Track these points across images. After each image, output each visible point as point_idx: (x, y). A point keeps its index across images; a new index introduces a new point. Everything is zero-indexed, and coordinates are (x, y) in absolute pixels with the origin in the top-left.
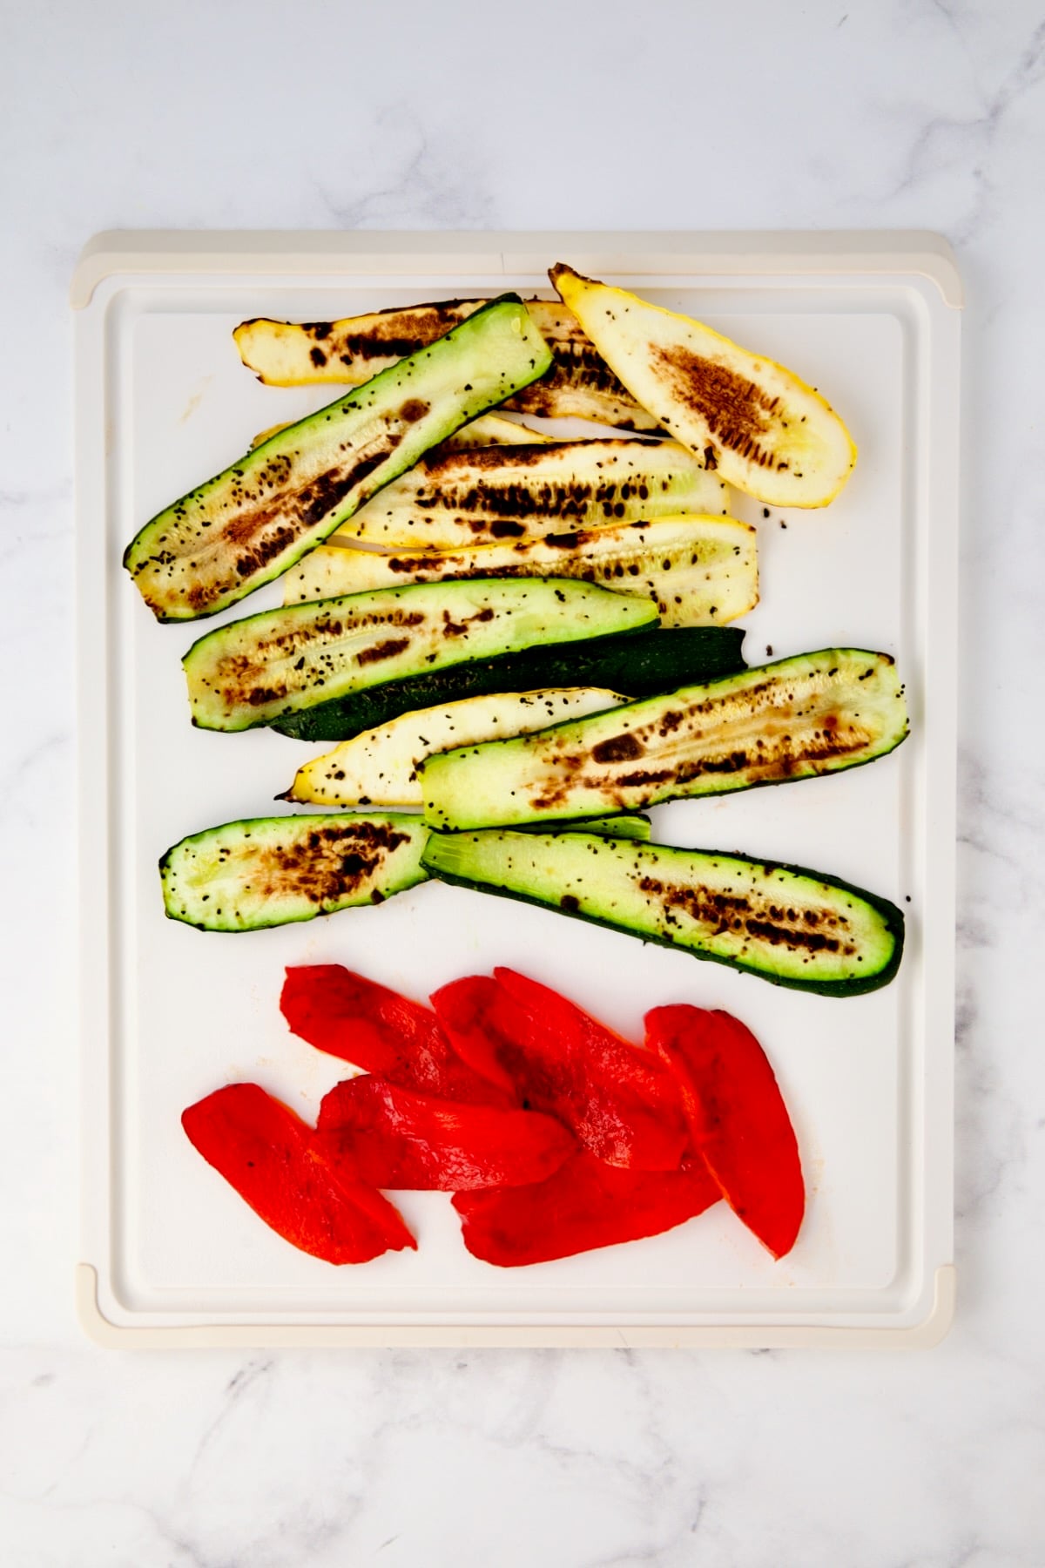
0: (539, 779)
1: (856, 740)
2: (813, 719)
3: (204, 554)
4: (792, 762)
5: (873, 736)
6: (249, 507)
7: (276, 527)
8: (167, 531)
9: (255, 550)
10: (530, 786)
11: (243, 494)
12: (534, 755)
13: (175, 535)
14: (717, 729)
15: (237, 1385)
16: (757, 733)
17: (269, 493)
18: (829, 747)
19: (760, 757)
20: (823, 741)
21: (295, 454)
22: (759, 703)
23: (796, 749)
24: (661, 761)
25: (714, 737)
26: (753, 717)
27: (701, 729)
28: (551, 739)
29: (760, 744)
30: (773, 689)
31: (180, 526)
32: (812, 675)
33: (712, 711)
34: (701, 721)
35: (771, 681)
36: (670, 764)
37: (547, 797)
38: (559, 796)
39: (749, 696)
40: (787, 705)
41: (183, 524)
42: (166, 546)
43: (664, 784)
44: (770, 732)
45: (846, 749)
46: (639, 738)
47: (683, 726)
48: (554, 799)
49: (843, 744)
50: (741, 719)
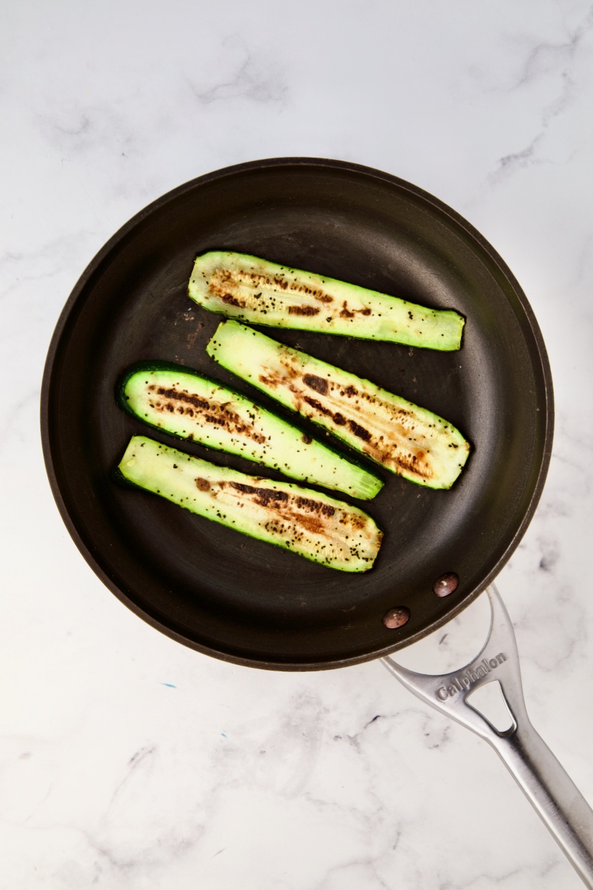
0: (272, 368)
1: (425, 471)
2: (414, 446)
3: (337, 536)
4: (388, 458)
5: (434, 476)
6: (300, 529)
7: (299, 509)
8: (341, 560)
9: (318, 512)
10: (265, 368)
11: (296, 535)
12: (278, 356)
13: (340, 555)
14: (368, 414)
15: (135, 761)
16: (384, 432)
17: (287, 524)
18: (410, 465)
19: (377, 444)
20: (410, 460)
21: (261, 525)
22: (397, 418)
23: (395, 454)
24: (331, 405)
25: (365, 416)
26: (389, 423)
27: (361, 407)
28: (292, 355)
29: (382, 438)
30: (408, 418)
31: (334, 556)
32: (430, 426)
33: (373, 404)
34: (364, 403)
35: (410, 413)
36: (334, 410)
37: (269, 379)
38: (274, 383)
39: (395, 411)
40: (408, 430)
41: (332, 555)
42: (349, 555)
43: (325, 416)
44: (391, 436)
45: (417, 472)
46: (330, 386)
47: (354, 398)
48: (271, 382)
49: (417, 469)
50: (383, 419)
